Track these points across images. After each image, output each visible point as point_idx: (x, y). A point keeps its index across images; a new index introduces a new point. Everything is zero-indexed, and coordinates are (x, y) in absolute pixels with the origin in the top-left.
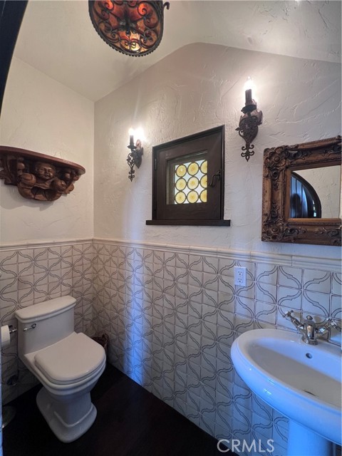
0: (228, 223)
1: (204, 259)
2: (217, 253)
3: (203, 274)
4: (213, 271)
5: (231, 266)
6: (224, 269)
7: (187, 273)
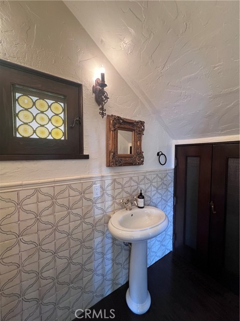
0: (87, 157)
1: (70, 187)
2: (80, 179)
3: (69, 199)
4: (78, 193)
5: (91, 186)
6: (86, 189)
7: (53, 204)
